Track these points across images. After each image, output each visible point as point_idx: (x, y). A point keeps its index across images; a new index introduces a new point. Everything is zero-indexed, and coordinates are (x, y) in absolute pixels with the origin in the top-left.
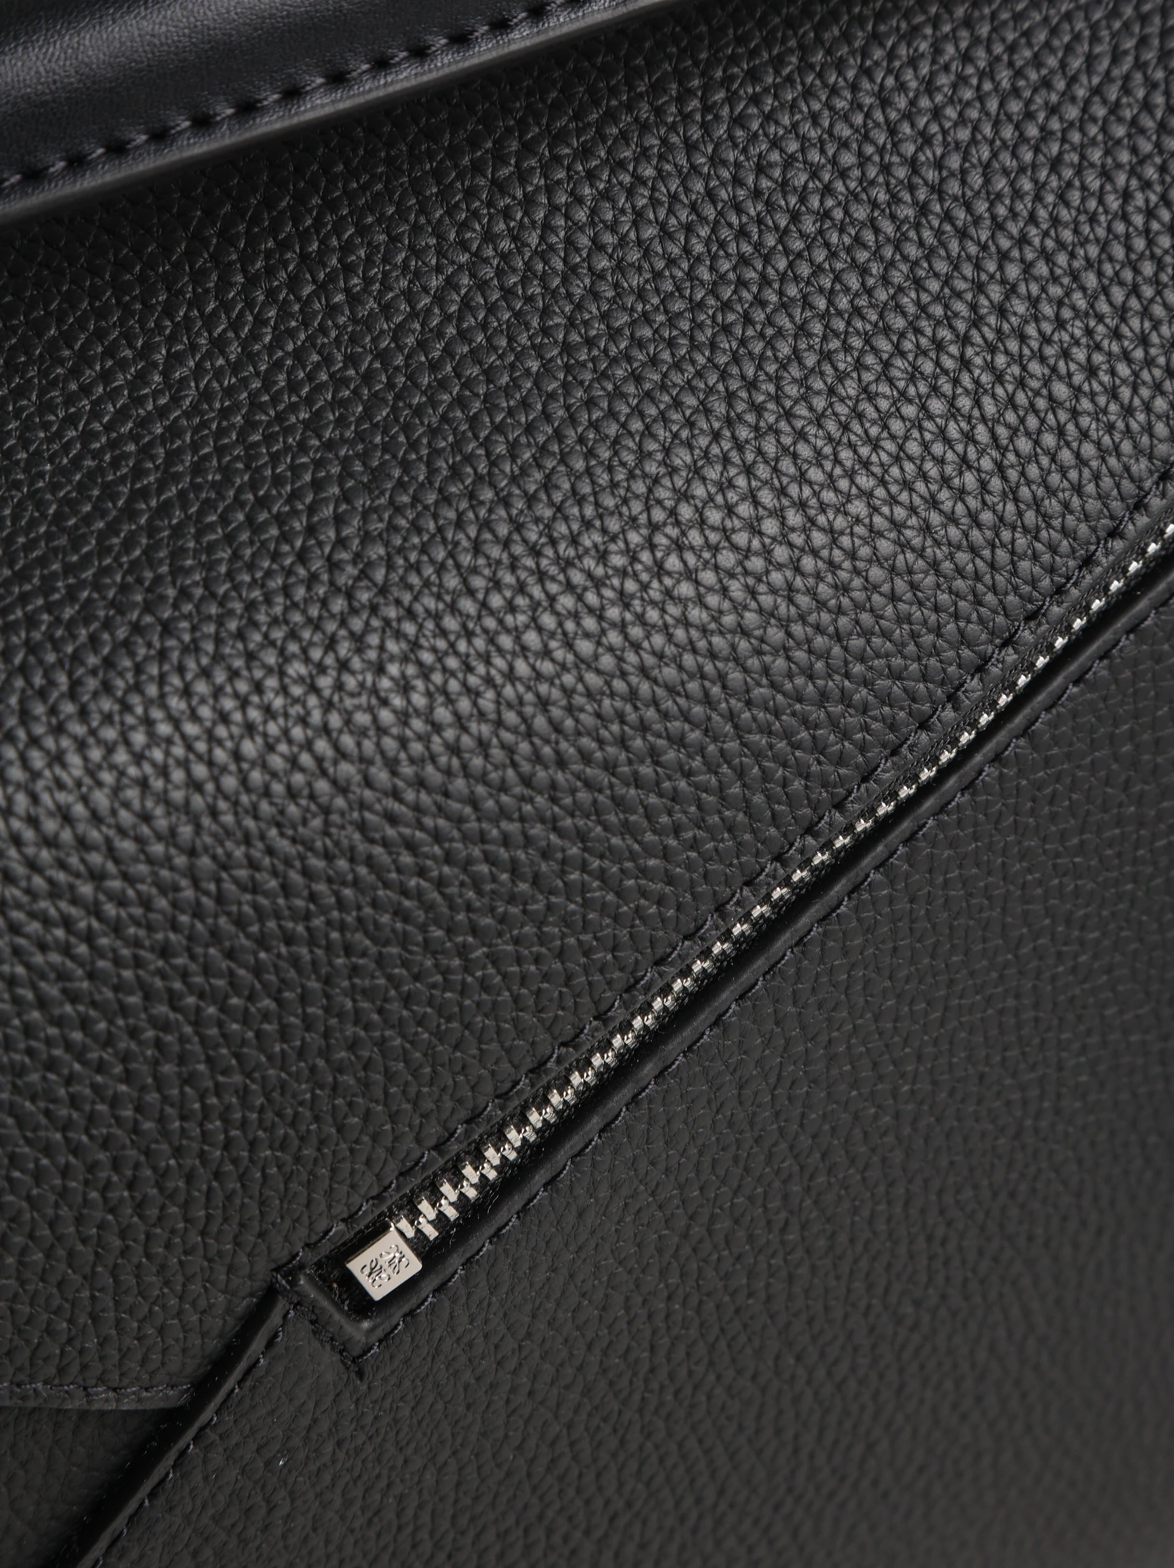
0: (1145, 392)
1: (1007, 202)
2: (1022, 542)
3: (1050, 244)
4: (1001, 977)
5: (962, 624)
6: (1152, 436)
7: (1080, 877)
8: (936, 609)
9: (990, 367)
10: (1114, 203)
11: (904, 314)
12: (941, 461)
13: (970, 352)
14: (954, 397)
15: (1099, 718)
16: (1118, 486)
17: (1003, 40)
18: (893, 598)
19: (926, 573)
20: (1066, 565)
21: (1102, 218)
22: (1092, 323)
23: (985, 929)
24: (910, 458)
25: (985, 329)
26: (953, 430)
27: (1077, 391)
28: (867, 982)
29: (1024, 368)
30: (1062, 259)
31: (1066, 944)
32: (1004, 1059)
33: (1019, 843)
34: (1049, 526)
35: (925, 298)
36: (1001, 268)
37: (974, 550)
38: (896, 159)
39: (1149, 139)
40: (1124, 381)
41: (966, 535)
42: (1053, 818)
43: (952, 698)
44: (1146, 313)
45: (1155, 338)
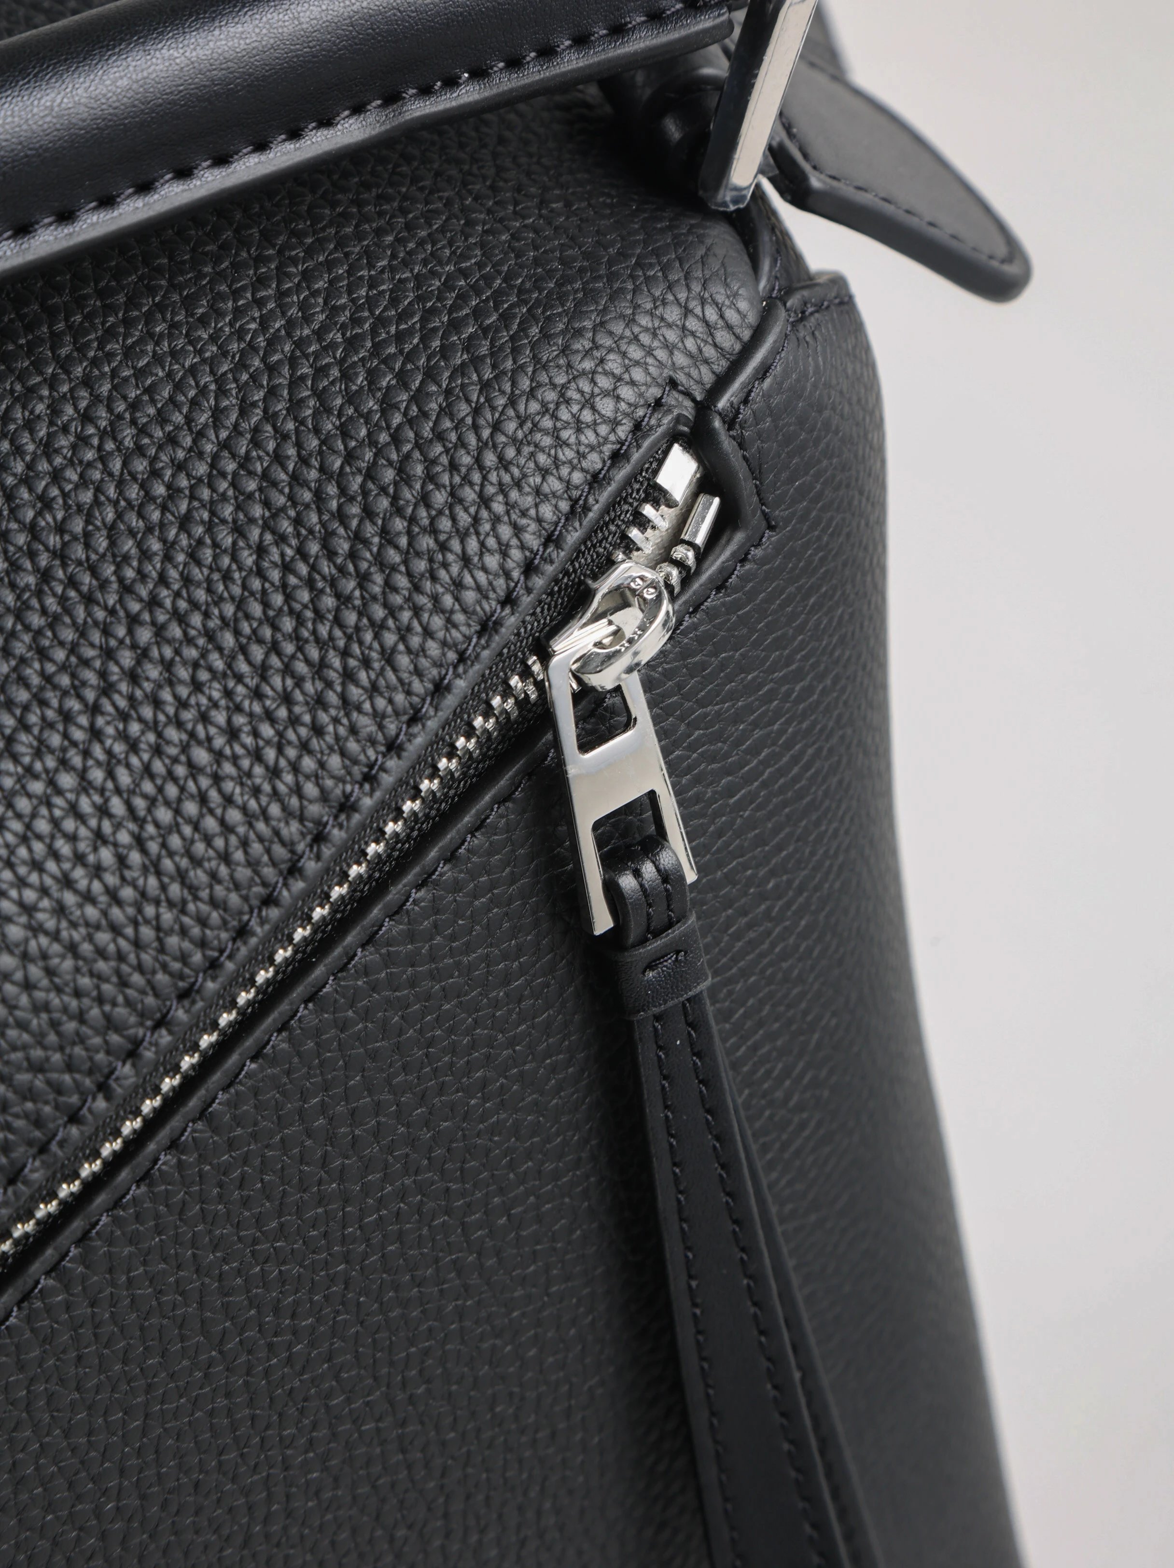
0: (292, 753)
1: (135, 563)
2: (167, 916)
3: (183, 605)
4: (206, 1375)
5: (107, 1008)
6: (301, 797)
7: (284, 1263)
8: (78, 994)
9: (123, 736)
10: (249, 560)
11: (27, 686)
12: (73, 838)
13: (100, 721)
14: (85, 770)
15: (284, 1093)
16: (268, 851)
17: (125, 398)
18: (28, 986)
19: (63, 957)
20: (218, 937)
21: (236, 575)
22: (231, 684)
23: (181, 1327)
24: (39, 837)
25: (116, 697)
26: (85, 805)
27: (218, 756)
28: (51, 1397)
29: (160, 735)
30: (196, 619)
31: (276, 1335)
32: (220, 1463)
33: (210, 1232)
34: (196, 898)
35: (50, 668)
36: (130, 632)
37: (115, 930)
38: (14, 526)
39: (281, 492)
40: (268, 742)
41: (105, 913)
42: (245, 1202)
43: (103, 1088)
44: (287, 670)
45: (298, 696)
